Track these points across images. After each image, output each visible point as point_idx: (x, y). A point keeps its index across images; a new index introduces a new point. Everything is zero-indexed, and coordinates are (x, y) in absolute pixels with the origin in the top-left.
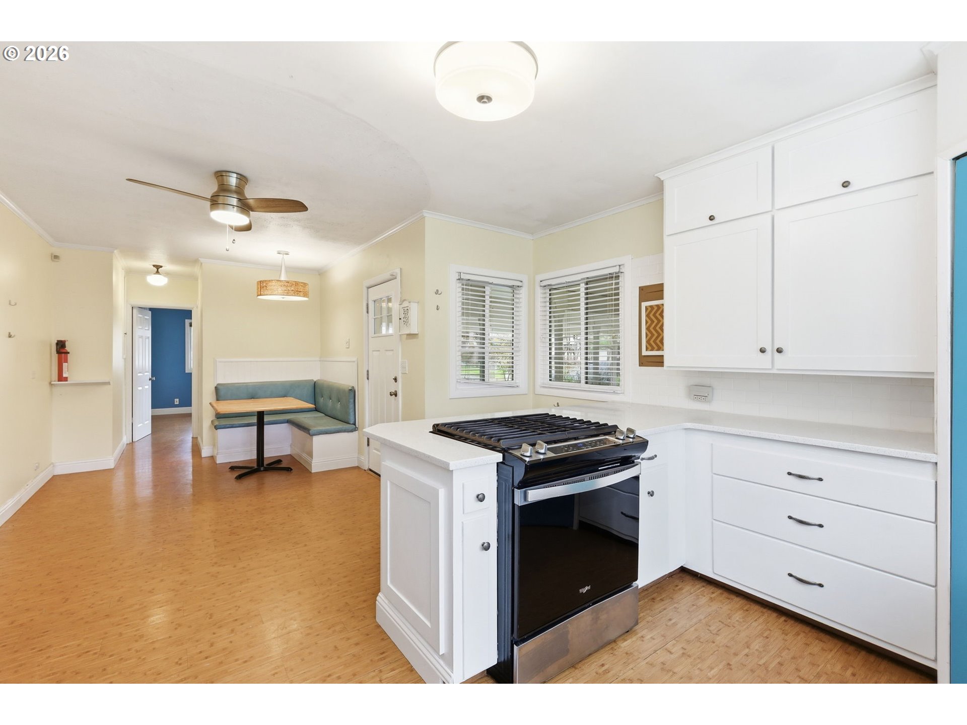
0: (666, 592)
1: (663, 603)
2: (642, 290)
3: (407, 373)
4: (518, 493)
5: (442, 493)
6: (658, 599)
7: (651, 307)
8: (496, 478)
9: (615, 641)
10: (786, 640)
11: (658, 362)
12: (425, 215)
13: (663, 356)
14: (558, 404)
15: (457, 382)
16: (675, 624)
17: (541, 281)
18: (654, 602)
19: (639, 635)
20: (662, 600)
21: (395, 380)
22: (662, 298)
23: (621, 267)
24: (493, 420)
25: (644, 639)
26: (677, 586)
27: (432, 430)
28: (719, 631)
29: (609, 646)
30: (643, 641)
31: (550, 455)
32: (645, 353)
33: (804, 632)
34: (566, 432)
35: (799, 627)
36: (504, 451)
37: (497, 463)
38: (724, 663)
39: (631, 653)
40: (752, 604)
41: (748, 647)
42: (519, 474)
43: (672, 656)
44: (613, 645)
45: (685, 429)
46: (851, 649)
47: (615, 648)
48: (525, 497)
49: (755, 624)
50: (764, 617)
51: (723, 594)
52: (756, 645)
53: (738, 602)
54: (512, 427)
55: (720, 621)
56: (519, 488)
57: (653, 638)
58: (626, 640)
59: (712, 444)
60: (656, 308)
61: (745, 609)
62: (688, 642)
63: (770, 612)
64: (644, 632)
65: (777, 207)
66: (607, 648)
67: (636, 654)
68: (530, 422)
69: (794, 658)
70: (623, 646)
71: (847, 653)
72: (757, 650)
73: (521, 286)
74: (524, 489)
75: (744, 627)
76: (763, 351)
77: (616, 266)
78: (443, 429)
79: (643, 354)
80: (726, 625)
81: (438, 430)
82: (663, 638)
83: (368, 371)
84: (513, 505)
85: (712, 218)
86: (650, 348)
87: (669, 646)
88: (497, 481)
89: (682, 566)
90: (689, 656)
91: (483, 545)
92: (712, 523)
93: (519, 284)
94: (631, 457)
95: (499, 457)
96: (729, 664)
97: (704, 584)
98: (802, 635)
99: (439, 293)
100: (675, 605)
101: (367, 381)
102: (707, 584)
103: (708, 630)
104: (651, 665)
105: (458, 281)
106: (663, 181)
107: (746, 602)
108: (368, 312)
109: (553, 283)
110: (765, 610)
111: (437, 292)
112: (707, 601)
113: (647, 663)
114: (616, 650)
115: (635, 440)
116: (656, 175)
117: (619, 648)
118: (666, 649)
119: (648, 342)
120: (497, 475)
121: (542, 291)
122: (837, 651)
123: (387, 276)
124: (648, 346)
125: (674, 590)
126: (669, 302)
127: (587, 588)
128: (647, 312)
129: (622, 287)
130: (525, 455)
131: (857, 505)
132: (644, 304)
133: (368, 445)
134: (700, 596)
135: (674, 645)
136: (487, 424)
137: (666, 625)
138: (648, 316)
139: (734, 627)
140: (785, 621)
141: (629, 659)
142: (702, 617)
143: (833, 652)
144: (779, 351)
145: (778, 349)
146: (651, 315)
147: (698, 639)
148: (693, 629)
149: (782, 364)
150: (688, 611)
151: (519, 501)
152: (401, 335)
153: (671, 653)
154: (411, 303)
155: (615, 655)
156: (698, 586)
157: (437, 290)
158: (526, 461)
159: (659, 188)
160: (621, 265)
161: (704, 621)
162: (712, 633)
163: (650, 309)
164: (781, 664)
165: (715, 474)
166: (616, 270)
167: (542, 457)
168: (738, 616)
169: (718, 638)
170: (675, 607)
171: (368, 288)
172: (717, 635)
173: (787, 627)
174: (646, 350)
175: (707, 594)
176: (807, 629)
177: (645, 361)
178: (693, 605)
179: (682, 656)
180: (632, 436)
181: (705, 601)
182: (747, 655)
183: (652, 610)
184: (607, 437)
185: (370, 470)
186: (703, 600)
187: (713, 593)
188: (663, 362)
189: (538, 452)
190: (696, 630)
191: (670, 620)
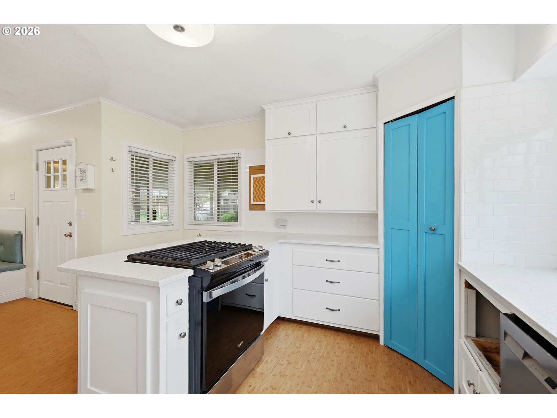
0: (272, 332)
1: (272, 339)
2: (251, 168)
3: (83, 218)
4: (205, 294)
5: (149, 306)
6: (269, 338)
7: (256, 178)
8: (188, 287)
9: (253, 369)
10: (327, 340)
11: (262, 207)
12: (101, 100)
13: (265, 204)
14: (200, 234)
15: (129, 223)
16: (280, 349)
17: (188, 158)
18: (268, 340)
19: (265, 361)
20: (271, 337)
21: (70, 224)
22: (264, 173)
23: (239, 154)
24: (174, 248)
25: (268, 362)
26: (276, 328)
27: (126, 260)
28: (300, 345)
29: (251, 373)
30: (267, 363)
31: (224, 266)
32: (253, 203)
33: (333, 334)
34: (227, 251)
35: (330, 332)
36: (194, 268)
37: (189, 277)
38: (307, 361)
39: (263, 373)
40: (310, 327)
41: (314, 349)
42: (206, 282)
43: (284, 367)
44: (253, 372)
45: (280, 243)
46: (350, 336)
47: (254, 373)
48: (210, 295)
49: (314, 337)
50: (316, 332)
51: (297, 326)
52: (317, 347)
53: (304, 328)
54: (190, 251)
55: (299, 340)
56: (206, 291)
57: (272, 360)
58: (259, 366)
59: (292, 250)
60: (259, 179)
61: (308, 330)
62: (289, 356)
63: (318, 329)
64: (267, 358)
65: (318, 133)
66: (250, 375)
67: (266, 372)
68: (199, 247)
69: (332, 348)
70: (258, 371)
71: (349, 338)
72: (318, 349)
73: (174, 160)
74: (209, 291)
75: (310, 340)
76: (312, 202)
77: (236, 153)
78: (137, 257)
79: (252, 204)
80: (302, 341)
81: (132, 259)
82: (277, 358)
83: (38, 219)
84: (202, 302)
85: (290, 133)
86: (256, 200)
87: (280, 362)
88: (189, 288)
89: (278, 317)
90: (291, 363)
91: (180, 335)
92: (293, 290)
93: (173, 159)
94: (260, 262)
95: (191, 272)
96: (309, 361)
97: (288, 323)
98: (332, 336)
99: (114, 160)
100: (278, 338)
101: (37, 226)
102: (290, 323)
103: (296, 346)
104: (274, 375)
105: (129, 152)
106: (264, 110)
107: (308, 327)
108: (38, 170)
109: (195, 160)
110: (316, 328)
111: (112, 159)
112: (291, 332)
113: (272, 376)
114: (255, 374)
115: (263, 252)
116: (261, 106)
117: (256, 372)
118: (280, 364)
119: (254, 197)
120: (189, 284)
121: (189, 165)
122: (346, 339)
123: (62, 143)
124: (255, 199)
125: (275, 330)
126: (268, 175)
127: (241, 343)
128: (254, 181)
129: (239, 165)
130: (211, 268)
131: (352, 271)
132: (252, 176)
133: (38, 278)
134: (288, 330)
135: (282, 360)
136: (171, 251)
137: (277, 351)
138: (254, 182)
139: (306, 341)
140: (325, 331)
141: (263, 377)
142: (291, 341)
143: (345, 340)
144: (320, 202)
145: (319, 201)
146: (256, 182)
147: (292, 352)
148: (289, 348)
149: (321, 208)
150: (285, 339)
151: (206, 299)
152: (76, 189)
153: (282, 365)
154: (89, 166)
155: (255, 377)
156: (286, 325)
157: (112, 158)
158: (210, 272)
159: (262, 112)
160: (240, 153)
161: (293, 343)
162: (297, 347)
163: (255, 179)
164: (328, 353)
165: (294, 265)
166: (237, 155)
167: (219, 268)
168: (306, 335)
169: (301, 349)
170: (278, 339)
171: (38, 151)
172: (300, 347)
173: (326, 334)
174: (254, 202)
175: (291, 328)
176: (333, 332)
177: (253, 207)
178: (286, 336)
179: (288, 365)
180: (261, 250)
181: (291, 331)
182: (314, 353)
183: (268, 345)
184: (249, 252)
185: (41, 298)
186: (290, 331)
187: (293, 326)
188: (265, 208)
189: (216, 266)
190: (290, 348)
191: (278, 347)
